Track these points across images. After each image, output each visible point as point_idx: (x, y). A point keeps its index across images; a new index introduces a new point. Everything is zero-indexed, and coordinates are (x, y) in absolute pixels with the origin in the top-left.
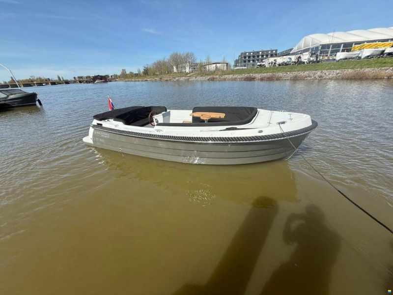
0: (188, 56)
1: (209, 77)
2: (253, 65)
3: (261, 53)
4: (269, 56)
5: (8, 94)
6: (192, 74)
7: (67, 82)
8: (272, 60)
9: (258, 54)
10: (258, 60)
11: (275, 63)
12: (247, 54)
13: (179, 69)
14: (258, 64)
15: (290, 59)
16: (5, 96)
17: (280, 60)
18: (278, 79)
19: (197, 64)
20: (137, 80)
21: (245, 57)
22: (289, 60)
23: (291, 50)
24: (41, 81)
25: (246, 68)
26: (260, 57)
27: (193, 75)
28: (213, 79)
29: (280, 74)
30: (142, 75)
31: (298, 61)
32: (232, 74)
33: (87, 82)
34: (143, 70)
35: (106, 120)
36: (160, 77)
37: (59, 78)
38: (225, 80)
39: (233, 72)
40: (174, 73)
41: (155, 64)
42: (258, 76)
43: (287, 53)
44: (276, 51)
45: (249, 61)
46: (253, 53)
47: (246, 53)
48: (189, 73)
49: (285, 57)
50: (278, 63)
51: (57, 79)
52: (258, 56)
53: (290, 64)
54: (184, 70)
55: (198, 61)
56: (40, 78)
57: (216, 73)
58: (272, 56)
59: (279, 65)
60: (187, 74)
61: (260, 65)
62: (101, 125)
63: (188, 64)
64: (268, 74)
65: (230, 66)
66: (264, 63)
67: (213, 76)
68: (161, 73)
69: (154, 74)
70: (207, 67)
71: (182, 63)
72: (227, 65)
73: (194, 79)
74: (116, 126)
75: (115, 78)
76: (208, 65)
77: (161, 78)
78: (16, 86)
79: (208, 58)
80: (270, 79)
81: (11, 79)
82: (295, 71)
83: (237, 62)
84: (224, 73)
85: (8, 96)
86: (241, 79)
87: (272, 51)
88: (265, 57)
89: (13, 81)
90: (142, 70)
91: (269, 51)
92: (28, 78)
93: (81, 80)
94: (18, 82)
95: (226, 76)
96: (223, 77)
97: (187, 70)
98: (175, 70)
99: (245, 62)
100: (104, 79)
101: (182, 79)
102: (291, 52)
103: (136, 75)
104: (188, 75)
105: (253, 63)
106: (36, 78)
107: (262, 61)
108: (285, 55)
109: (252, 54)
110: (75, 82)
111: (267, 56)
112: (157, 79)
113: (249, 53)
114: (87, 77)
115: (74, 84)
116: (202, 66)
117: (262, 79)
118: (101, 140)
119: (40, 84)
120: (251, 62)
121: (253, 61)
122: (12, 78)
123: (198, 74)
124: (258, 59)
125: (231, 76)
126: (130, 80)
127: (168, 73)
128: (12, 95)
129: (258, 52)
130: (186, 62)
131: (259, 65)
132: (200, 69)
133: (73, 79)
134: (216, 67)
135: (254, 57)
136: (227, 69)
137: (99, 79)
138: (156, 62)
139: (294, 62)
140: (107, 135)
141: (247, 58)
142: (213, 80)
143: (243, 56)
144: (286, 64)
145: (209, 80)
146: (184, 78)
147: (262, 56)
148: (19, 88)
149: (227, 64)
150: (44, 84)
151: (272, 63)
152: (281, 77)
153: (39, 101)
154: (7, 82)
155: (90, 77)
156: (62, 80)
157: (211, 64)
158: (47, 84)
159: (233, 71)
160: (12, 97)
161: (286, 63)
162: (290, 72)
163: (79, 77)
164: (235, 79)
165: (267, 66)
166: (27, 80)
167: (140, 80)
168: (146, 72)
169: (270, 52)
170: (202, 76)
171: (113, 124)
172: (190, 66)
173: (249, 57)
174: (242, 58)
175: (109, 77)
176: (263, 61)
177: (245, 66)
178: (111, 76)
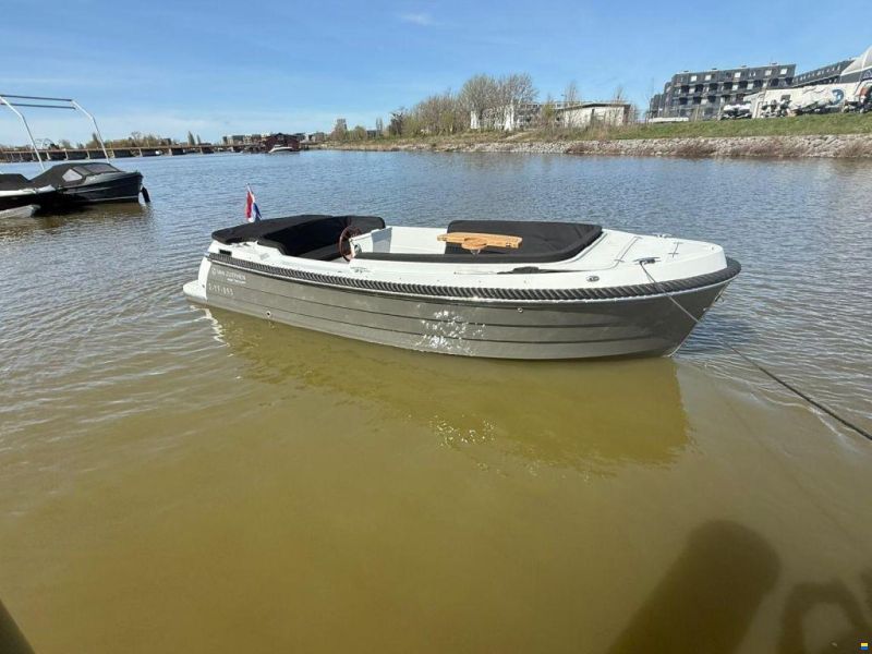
0: (515, 84)
1: (568, 145)
2: (709, 111)
3: (738, 75)
4: (765, 85)
5: (85, 174)
6: (520, 134)
7: (208, 149)
8: (775, 95)
9: (727, 79)
10: (727, 97)
11: (784, 107)
12: (694, 79)
13: (486, 120)
14: (728, 108)
15: (840, 92)
16: (81, 177)
17: (801, 97)
18: (793, 155)
19: (537, 108)
20: (372, 147)
21: (686, 89)
22: (833, 98)
23: (845, 65)
24: (152, 145)
25: (686, 119)
26: (735, 87)
27: (524, 137)
28: (580, 152)
29: (800, 141)
30: (386, 134)
31: (866, 101)
32: (639, 137)
33: (252, 150)
34: (389, 123)
35: (241, 244)
36: (431, 140)
37: (191, 137)
38: (616, 153)
39: (645, 131)
40: (471, 132)
41: (422, 106)
42: (723, 144)
43: (829, 77)
44: (791, 68)
45: (697, 100)
46: (713, 76)
47: (691, 75)
48: (511, 134)
49: (819, 87)
50: (793, 105)
51: (187, 140)
52: (729, 85)
53: (838, 110)
54: (498, 125)
55: (541, 100)
56: (151, 139)
57: (591, 132)
58: (775, 84)
59: (799, 112)
60: (508, 134)
61: (735, 113)
62: (229, 253)
63: (512, 107)
64: (758, 139)
65: (636, 114)
66: (746, 107)
67: (580, 142)
68: (436, 131)
69: (417, 134)
70: (566, 115)
71: (494, 103)
72: (626, 112)
73: (524, 148)
74: (262, 257)
75: (319, 140)
76: (571, 109)
77: (434, 145)
78: (100, 155)
79: (573, 89)
80: (764, 155)
81: (92, 139)
82: (853, 132)
83: (657, 104)
84: (615, 133)
85: (84, 178)
86: (667, 153)
87: (776, 70)
88: (750, 86)
89: (96, 142)
90: (387, 123)
91: (767, 69)
92: (127, 138)
93: (238, 145)
94: (106, 145)
95: (620, 143)
96: (613, 145)
97: (509, 124)
98: (474, 122)
99: (684, 101)
100: (292, 143)
101: (492, 147)
102: (843, 74)
103: (373, 136)
104: (509, 138)
105: (710, 105)
106: (142, 138)
107: (740, 98)
108: (822, 82)
109: (708, 78)
110: (225, 149)
111: (758, 84)
112: (424, 145)
113: (698, 75)
114: (253, 138)
115: (223, 154)
116: (553, 113)
117: (736, 155)
118: (226, 291)
119: (149, 153)
120: (704, 102)
121: (712, 99)
122: (94, 136)
123: (539, 136)
124: (727, 92)
125: (635, 143)
126: (356, 147)
127: (454, 132)
128: (92, 175)
129: (730, 74)
130: (507, 102)
131: (729, 112)
132: (544, 122)
133: (222, 143)
134: (593, 117)
135: (714, 86)
136: (626, 121)
137: (280, 142)
138: (425, 101)
139: (853, 104)
140: (240, 279)
141: (692, 91)
142: (581, 154)
143: (679, 85)
144: (823, 110)
145: (567, 152)
146: (496, 144)
147: (743, 84)
148: (107, 161)
149: (627, 108)
150: (157, 153)
151: (774, 107)
152: (801, 150)
153: (145, 192)
154: (84, 145)
155: (259, 137)
156: (197, 143)
157: (577, 108)
158: (164, 151)
159: (644, 127)
160: (91, 180)
161: (822, 107)
162: (837, 133)
163: (235, 138)
164: (648, 153)
165: (756, 113)
166: (124, 143)
167: (380, 147)
168: (398, 127)
169: (768, 73)
170: (548, 141)
171: (255, 252)
172: (518, 113)
173: (699, 87)
174: (675, 89)
175: (304, 138)
176: (745, 99)
177: (683, 114)
178: (310, 137)
